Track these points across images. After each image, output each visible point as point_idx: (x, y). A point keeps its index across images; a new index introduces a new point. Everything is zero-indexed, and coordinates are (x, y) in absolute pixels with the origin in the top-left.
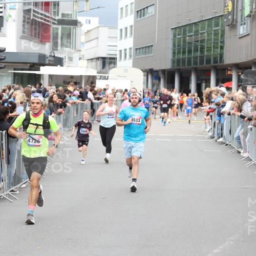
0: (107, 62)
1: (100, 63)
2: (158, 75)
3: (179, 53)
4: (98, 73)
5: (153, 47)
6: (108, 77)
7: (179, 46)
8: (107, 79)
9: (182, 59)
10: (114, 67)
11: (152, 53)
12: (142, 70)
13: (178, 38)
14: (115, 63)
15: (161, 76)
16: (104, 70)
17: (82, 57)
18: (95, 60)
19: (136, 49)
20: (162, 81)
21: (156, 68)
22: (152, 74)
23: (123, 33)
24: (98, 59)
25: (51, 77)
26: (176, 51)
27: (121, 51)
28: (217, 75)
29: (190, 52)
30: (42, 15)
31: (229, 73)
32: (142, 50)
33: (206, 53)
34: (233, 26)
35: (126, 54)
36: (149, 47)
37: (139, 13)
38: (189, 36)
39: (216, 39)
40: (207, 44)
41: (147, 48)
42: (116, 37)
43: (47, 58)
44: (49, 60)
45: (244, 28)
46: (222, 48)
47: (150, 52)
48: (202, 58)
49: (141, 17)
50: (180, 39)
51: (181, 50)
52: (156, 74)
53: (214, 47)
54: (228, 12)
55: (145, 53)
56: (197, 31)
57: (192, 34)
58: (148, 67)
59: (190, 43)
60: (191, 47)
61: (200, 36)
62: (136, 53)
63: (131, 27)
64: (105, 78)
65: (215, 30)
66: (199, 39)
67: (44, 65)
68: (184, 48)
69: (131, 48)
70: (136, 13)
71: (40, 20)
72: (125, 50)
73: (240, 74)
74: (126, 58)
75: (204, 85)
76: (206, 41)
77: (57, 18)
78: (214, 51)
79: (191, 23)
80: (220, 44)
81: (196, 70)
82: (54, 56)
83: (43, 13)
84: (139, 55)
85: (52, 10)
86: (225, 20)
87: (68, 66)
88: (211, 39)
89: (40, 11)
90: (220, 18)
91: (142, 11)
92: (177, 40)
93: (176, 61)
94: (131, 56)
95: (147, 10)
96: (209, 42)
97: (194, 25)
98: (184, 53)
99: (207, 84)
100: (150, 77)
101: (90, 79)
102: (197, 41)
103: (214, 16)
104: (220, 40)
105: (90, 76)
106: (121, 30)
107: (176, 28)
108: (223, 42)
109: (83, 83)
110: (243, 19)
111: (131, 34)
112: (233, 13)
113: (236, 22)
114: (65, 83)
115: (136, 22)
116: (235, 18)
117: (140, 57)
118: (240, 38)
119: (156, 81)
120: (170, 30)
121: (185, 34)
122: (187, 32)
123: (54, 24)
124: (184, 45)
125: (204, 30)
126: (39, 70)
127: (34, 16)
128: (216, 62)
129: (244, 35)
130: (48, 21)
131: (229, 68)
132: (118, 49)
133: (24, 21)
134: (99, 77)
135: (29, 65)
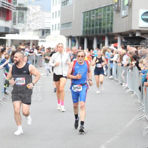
1: (41, 32)
2: (75, 39)
3: (87, 26)
4: (40, 38)
5: (72, 24)
6: (45, 40)
7: (87, 22)
8: (45, 42)
9: (89, 30)
10: (49, 35)
12: (66, 36)
14: (49, 33)
15: (77, 40)
16: (43, 37)
18: (38, 31)
19: (62, 24)
20: (77, 43)
21: (73, 35)
22: (72, 38)
23: (54, 15)
24: (40, 30)
25: (12, 40)
26: (85, 25)
27: (53, 25)
28: (109, 39)
29: (93, 26)
30: (7, 4)
31: (116, 38)
32: (65, 25)
33: (102, 27)
34: (118, 11)
35: (56, 27)
36: (69, 23)
37: (64, 3)
38: (93, 17)
39: (108, 18)
40: (103, 21)
41: (68, 24)
42: (50, 18)
43: (10, 29)
44: (11, 31)
45: (124, 12)
46: (112, 23)
47: (70, 26)
48: (100, 29)
49: (64, 5)
50: (87, 18)
51: (88, 25)
52: (73, 39)
53: (107, 23)
54: (115, 2)
55: (67, 26)
56: (97, 14)
57: (94, 15)
58: (69, 35)
59: (93, 21)
60: (94, 23)
61: (99, 16)
62: (62, 27)
63: (59, 11)
64: (44, 41)
65: (108, 13)
66: (99, 18)
67: (8, 33)
68: (90, 24)
69: (59, 24)
70: (62, 3)
71: (5, 7)
72: (56, 25)
73: (122, 38)
74: (56, 29)
75: (101, 45)
76: (102, 19)
77: (15, 6)
78: (107, 25)
79: (94, 9)
80: (110, 21)
81: (97, 36)
82: (14, 29)
83: (8, 3)
84: (64, 27)
85: (13, 1)
86: (114, 7)
87: (22, 34)
88: (105, 18)
89: (5, 2)
90: (111, 6)
91: (65, 2)
92: (85, 19)
93: (85, 31)
94: (59, 28)
95: (68, 2)
96: (105, 20)
97: (95, 10)
98: (90, 26)
99: (104, 44)
100: (70, 40)
101: (35, 42)
102: (97, 20)
103: (107, 5)
104: (110, 19)
105: (35, 40)
106: (53, 13)
107: (85, 12)
108: (112, 20)
109: (31, 44)
110: (124, 7)
111: (59, 15)
112: (118, 3)
113: (120, 8)
114: (20, 44)
115: (61, 8)
116: (119, 6)
117: (64, 29)
118: (122, 18)
119: (73, 43)
120: (82, 13)
121: (90, 15)
122: (92, 14)
123: (14, 9)
124: (90, 22)
125: (102, 13)
126: (5, 36)
127: (2, 5)
128: (108, 31)
129: (124, 16)
130: (10, 8)
131: (116, 35)
132: (51, 24)
134: (40, 41)
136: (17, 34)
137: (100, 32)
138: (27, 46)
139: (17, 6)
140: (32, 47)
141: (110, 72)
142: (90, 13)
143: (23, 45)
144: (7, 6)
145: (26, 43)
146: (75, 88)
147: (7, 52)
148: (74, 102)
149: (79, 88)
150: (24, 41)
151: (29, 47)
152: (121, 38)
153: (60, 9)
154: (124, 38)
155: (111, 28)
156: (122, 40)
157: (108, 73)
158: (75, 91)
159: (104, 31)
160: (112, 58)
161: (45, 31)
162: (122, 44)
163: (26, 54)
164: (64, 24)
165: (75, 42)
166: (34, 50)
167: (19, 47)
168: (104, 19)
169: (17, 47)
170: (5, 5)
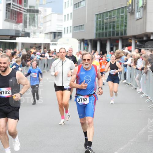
0: (56, 35)
1: (52, 35)
2: (87, 42)
4: (51, 41)
5: (84, 26)
6: (57, 44)
7: (100, 25)
8: (57, 45)
10: (61, 38)
12: (78, 39)
13: (99, 20)
14: (61, 36)
15: (89, 43)
16: (55, 40)
17: (41, 31)
18: (49, 34)
19: (74, 27)
20: (90, 46)
21: (86, 38)
22: (84, 42)
23: (66, 17)
24: (51, 33)
25: (23, 44)
26: (98, 28)
27: (65, 28)
28: (123, 42)
29: (106, 28)
30: (17, 6)
31: (130, 41)
32: (78, 27)
33: (116, 29)
34: (132, 13)
35: (68, 30)
36: (82, 26)
37: (76, 5)
38: (106, 19)
39: (122, 21)
40: (117, 24)
41: (81, 27)
42: (62, 20)
43: (21, 32)
44: (22, 34)
45: (139, 14)
46: (126, 26)
47: (82, 29)
48: (113, 32)
49: (77, 8)
50: (100, 21)
51: (101, 28)
52: (86, 42)
53: (121, 25)
54: (129, 4)
55: (80, 29)
56: (110, 16)
57: (107, 18)
58: (81, 38)
59: (106, 23)
60: (107, 26)
61: (112, 19)
62: (74, 30)
63: (71, 13)
64: (55, 45)
65: (121, 16)
66: (112, 21)
67: (18, 37)
68: (103, 27)
69: (71, 27)
70: (74, 5)
72: (68, 27)
73: (137, 41)
74: (68, 32)
75: (115, 48)
76: (116, 22)
77: (26, 8)
78: (121, 28)
79: (107, 11)
80: (124, 24)
81: (110, 39)
82: (25, 32)
84: (76, 30)
85: (23, 3)
86: (128, 9)
87: (33, 37)
88: (119, 21)
89: (16, 4)
90: (125, 8)
91: (78, 4)
92: (98, 22)
93: (98, 34)
94: (71, 31)
95: (81, 4)
96: (118, 23)
97: (109, 13)
98: (103, 29)
99: (117, 48)
100: (82, 43)
101: (47, 45)
102: (111, 22)
103: (121, 7)
104: (124, 21)
105: (46, 44)
106: (65, 16)
107: (98, 15)
108: (126, 23)
109: (42, 48)
110: (138, 9)
111: (71, 18)
112: (132, 5)
113: (134, 10)
114: (31, 47)
115: (74, 11)
116: (133, 8)
117: (76, 31)
118: (137, 20)
119: (86, 46)
120: (95, 16)
121: (103, 18)
122: (105, 16)
123: (24, 12)
124: (103, 24)
125: (115, 15)
126: (15, 40)
127: (13, 7)
128: (122, 34)
129: (139, 18)
130: (21, 10)
131: (130, 38)
132: (63, 27)
133: (7, 10)
134: (52, 44)
135: (9, 37)
136: (28, 37)
137: (113, 35)
138: (38, 49)
139: (28, 8)
140: (43, 50)
141: (124, 76)
142: (103, 16)
143: (34, 49)
144: (17, 9)
145: (37, 46)
146: (80, 100)
147: (17, 56)
148: (80, 117)
149: (85, 100)
150: (35, 44)
151: (40, 50)
152: (135, 41)
153: (72, 11)
154: (138, 41)
155: (125, 31)
156: (136, 43)
157: (122, 77)
158: (80, 103)
159: (117, 34)
160: (126, 62)
161: (57, 34)
162: (136, 48)
163: (38, 58)
164: (76, 27)
165: (88, 45)
166: (45, 54)
167: (30, 50)
168: (117, 21)
169: (27, 50)
170: (16, 7)
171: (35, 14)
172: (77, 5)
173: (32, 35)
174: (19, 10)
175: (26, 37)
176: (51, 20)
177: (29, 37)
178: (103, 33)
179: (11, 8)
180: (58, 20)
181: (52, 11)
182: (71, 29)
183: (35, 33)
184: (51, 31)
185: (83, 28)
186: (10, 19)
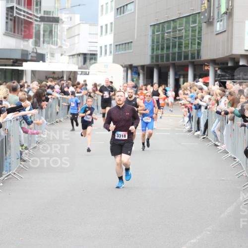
0: (88, 58)
1: (81, 58)
2: (137, 70)
3: (157, 49)
4: (79, 68)
5: (132, 44)
6: (89, 72)
7: (158, 42)
8: (88, 74)
9: (161, 54)
10: (95, 63)
11: (131, 49)
12: (122, 66)
13: (157, 35)
14: (95, 59)
15: (141, 71)
16: (85, 66)
17: (63, 53)
18: (76, 56)
19: (116, 45)
20: (141, 76)
21: (135, 64)
22: (132, 69)
23: (104, 30)
24: (79, 55)
25: (33, 72)
26: (155, 47)
27: (101, 47)
28: (194, 70)
29: (168, 48)
30: (24, 12)
31: (206, 68)
32: (122, 46)
33: (183, 49)
34: (210, 23)
35: (106, 50)
36: (128, 43)
38: (167, 33)
39: (194, 36)
40: (185, 41)
41: (127, 45)
42: (97, 34)
43: (30, 54)
44: (32, 56)
45: (220, 25)
46: (199, 44)
47: (129, 48)
48: (180, 54)
49: (120, 14)
51: (160, 46)
52: (135, 69)
53: (191, 43)
54: (205, 9)
55: (125, 49)
56: (175, 28)
57: (170, 30)
58: (128, 63)
59: (168, 40)
60: (169, 43)
61: (178, 32)
62: (116, 50)
63: (111, 23)
64: (86, 74)
65: (192, 27)
66: (177, 36)
67: (26, 61)
68: (163, 45)
69: (111, 45)
70: (116, 10)
71: (22, 17)
72: (106, 46)
73: (217, 69)
74: (106, 53)
75: (182, 80)
76: (184, 37)
77: (39, 15)
78: (191, 47)
79: (169, 20)
80: (197, 40)
81: (174, 65)
82: (36, 53)
83: (26, 10)
84: (119, 51)
85: (34, 7)
86: (202, 17)
87: (50, 62)
88: (189, 36)
89: (22, 8)
90: (198, 15)
91: (122, 8)
92: (155, 37)
93: (155, 57)
94: (111, 53)
95: (127, 8)
97: (172, 22)
98: (162, 49)
99: (185, 79)
100: (129, 72)
101: (72, 75)
102: (176, 38)
103: (191, 13)
104: (197, 36)
105: (71, 72)
106: (102, 27)
107: (154, 25)
108: (200, 38)
109: (65, 78)
110: (220, 16)
111: (112, 31)
113: (213, 19)
114: (47, 78)
115: (115, 19)
116: (212, 15)
117: (120, 53)
118: (217, 34)
119: (136, 76)
120: (149, 27)
121: (163, 31)
122: (166, 29)
123: (36, 21)
124: (163, 42)
125: (182, 26)
126: (22, 66)
127: (17, 13)
128: (193, 57)
129: (220, 32)
130: (31, 18)
131: (206, 64)
132: (99, 45)
133: (7, 18)
134: (80, 73)
135: (12, 61)
136: (41, 62)
137: (180, 58)
139: (42, 14)
141: (196, 125)
142: (163, 27)
143: (51, 81)
144: (24, 16)
145: (56, 76)
150: (54, 73)
152: (215, 68)
153: (112, 20)
154: (219, 69)
155: (199, 52)
156: (216, 71)
159: (186, 57)
164: (120, 45)
165: (139, 75)
168: (186, 36)
171: (54, 24)
172: (120, 10)
173: (48, 57)
174: (28, 17)
175: (39, 61)
176: (79, 35)
177: (44, 61)
178: (163, 54)
179: (15, 15)
180: (90, 34)
181: (81, 21)
182: (110, 48)
183: (52, 55)
184: (78, 52)
185: (131, 46)
186: (12, 33)
